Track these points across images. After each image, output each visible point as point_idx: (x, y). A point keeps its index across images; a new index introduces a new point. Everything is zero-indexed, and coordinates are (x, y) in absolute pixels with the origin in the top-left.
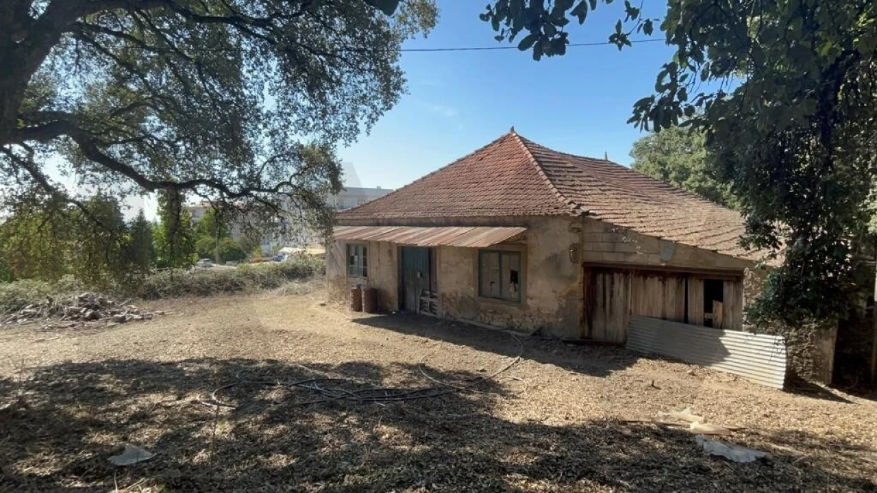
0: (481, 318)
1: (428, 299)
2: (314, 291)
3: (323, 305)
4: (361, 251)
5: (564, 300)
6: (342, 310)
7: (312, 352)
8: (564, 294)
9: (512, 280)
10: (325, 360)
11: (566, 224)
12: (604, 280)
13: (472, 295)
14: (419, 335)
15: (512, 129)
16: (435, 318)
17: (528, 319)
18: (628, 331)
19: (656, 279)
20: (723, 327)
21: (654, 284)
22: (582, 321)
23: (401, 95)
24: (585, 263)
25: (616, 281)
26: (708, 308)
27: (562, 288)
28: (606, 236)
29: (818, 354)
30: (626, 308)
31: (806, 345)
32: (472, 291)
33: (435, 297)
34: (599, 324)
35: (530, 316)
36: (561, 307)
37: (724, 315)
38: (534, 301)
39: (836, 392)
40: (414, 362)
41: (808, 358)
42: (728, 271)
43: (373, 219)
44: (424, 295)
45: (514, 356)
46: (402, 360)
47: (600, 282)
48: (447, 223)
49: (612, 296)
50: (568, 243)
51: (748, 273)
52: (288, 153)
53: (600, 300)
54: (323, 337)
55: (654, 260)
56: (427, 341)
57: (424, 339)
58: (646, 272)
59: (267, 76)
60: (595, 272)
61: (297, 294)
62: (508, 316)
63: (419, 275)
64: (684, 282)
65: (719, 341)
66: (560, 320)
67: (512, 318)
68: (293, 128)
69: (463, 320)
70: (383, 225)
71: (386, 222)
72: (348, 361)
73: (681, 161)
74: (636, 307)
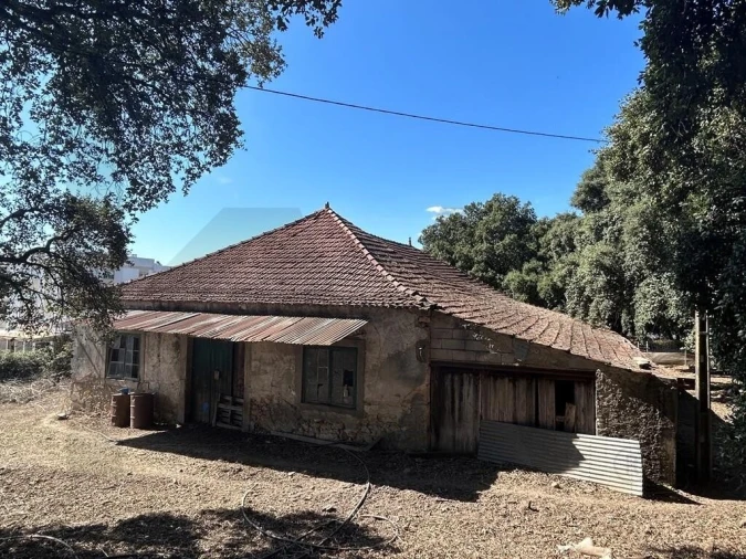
0: (304, 430)
1: (230, 408)
2: (43, 395)
3: (61, 419)
4: (130, 344)
5: (409, 405)
6: (96, 426)
7: (62, 505)
8: (409, 397)
9: (345, 383)
10: (88, 518)
11: (412, 318)
12: (452, 381)
13: (293, 402)
14: (225, 459)
15: (327, 206)
16: (240, 431)
17: (364, 428)
18: (478, 439)
19: (507, 380)
20: (574, 431)
21: (505, 386)
22: (429, 430)
23: (235, 150)
24: (432, 362)
25: (466, 383)
26: (560, 410)
27: (405, 391)
28: (456, 333)
29: (664, 454)
30: (476, 412)
31: (653, 446)
32: (293, 395)
33: (241, 404)
34: (447, 432)
35: (368, 425)
36: (405, 415)
37: (577, 418)
38: (373, 407)
39: (681, 492)
40: (232, 506)
41: (655, 460)
42: (578, 372)
43: (153, 301)
44: (223, 401)
45: (362, 482)
46: (216, 505)
47: (448, 383)
48: (263, 310)
49: (461, 399)
50: (414, 339)
51: (600, 375)
52: (47, 207)
53: (448, 403)
54: (76, 476)
55: (506, 360)
56: (240, 470)
57: (236, 466)
58: (497, 373)
59: (30, 92)
60: (443, 372)
61: (14, 401)
62: (339, 426)
63: (217, 376)
64: (534, 384)
65: (574, 446)
66: (404, 429)
67: (344, 428)
68: (65, 172)
69: (280, 434)
70: (168, 310)
71: (172, 306)
72: (130, 516)
73: (465, 251)
74: (486, 410)
